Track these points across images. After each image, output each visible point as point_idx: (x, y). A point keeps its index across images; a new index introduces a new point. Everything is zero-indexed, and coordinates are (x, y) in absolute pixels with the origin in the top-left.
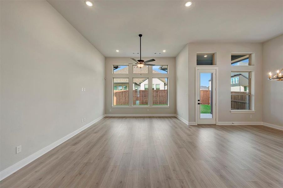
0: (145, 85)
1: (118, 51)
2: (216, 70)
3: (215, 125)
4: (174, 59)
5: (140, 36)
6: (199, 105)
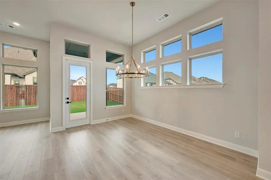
2: (90, 63)
3: (89, 125)
6: (68, 104)
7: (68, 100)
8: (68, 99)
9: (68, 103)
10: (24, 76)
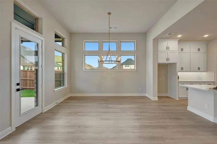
2: (42, 40)
3: (41, 113)
6: (19, 92)
7: (18, 87)
8: (18, 84)
9: (18, 90)
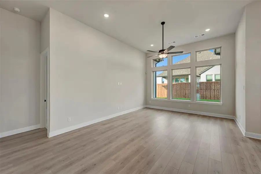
0: (207, 76)
1: (152, 45)
4: (233, 35)
5: (163, 23)
10: (200, 75)
